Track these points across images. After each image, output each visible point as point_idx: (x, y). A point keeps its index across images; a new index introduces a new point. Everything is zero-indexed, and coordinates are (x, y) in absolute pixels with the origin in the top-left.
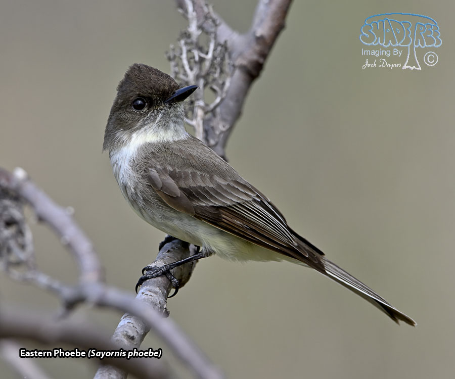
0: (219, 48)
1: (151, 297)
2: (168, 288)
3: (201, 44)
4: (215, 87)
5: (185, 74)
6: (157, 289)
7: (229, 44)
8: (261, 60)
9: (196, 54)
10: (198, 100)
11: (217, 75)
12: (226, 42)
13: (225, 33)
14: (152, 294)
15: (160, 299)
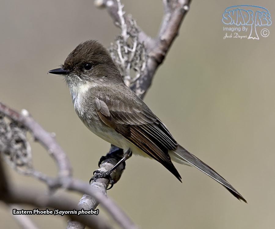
0: (140, 46)
1: (97, 188)
2: (107, 184)
3: (129, 43)
4: (137, 68)
5: (120, 60)
6: (101, 184)
7: (145, 44)
8: (164, 54)
9: (126, 48)
10: (127, 75)
11: (138, 61)
12: (143, 42)
13: (143, 37)
14: (98, 187)
15: (103, 190)
